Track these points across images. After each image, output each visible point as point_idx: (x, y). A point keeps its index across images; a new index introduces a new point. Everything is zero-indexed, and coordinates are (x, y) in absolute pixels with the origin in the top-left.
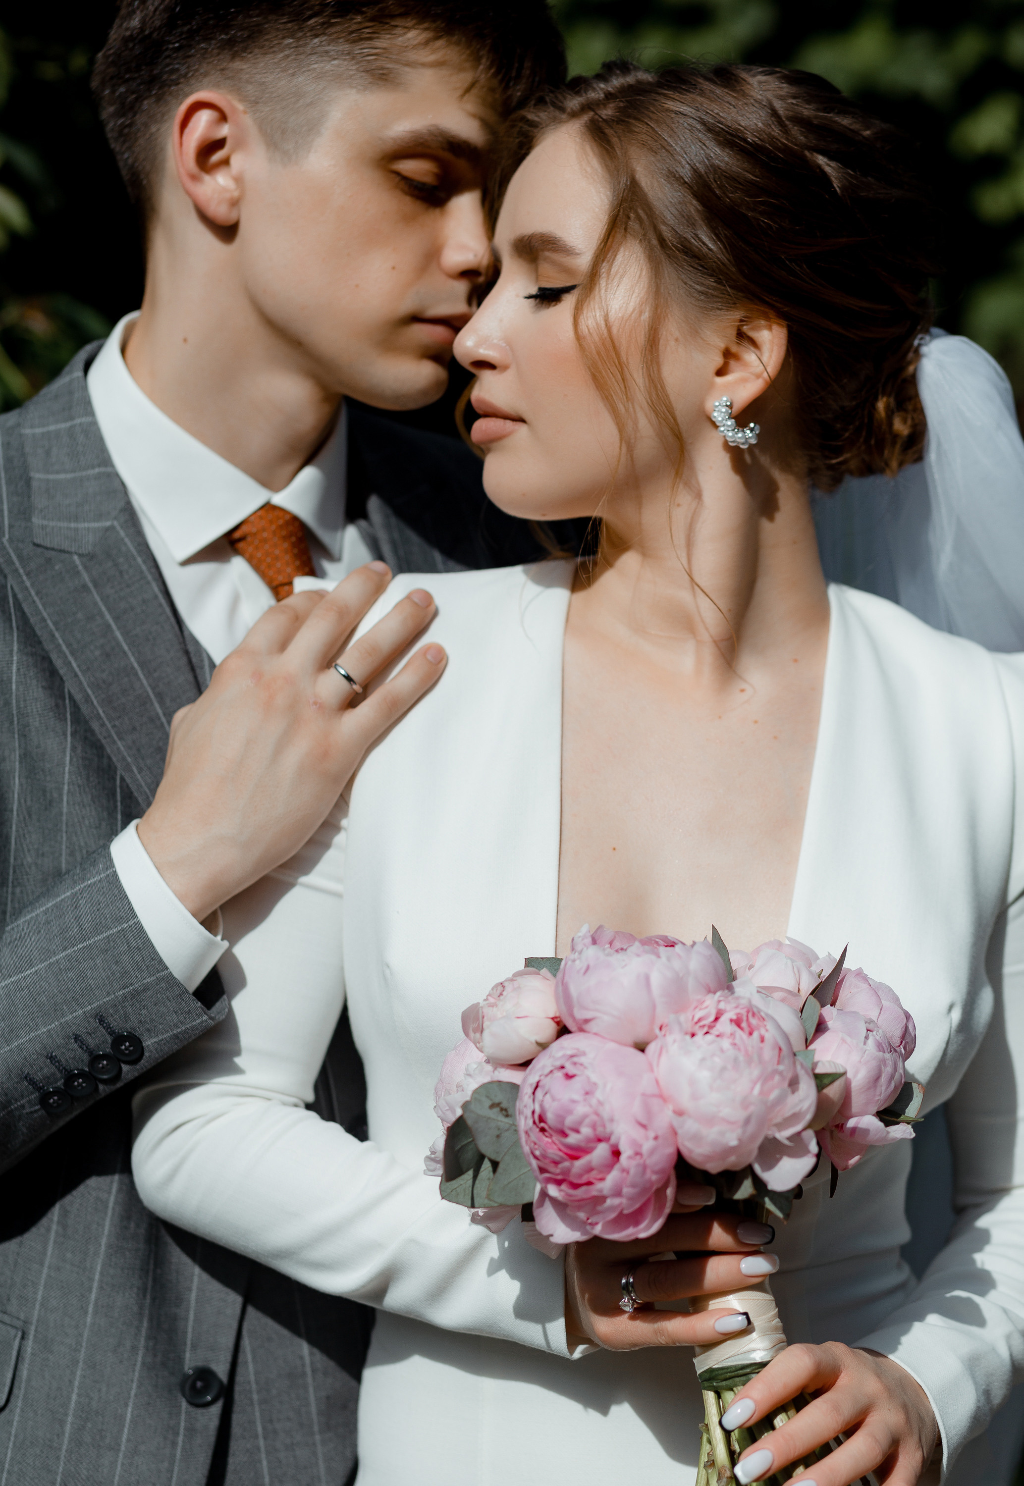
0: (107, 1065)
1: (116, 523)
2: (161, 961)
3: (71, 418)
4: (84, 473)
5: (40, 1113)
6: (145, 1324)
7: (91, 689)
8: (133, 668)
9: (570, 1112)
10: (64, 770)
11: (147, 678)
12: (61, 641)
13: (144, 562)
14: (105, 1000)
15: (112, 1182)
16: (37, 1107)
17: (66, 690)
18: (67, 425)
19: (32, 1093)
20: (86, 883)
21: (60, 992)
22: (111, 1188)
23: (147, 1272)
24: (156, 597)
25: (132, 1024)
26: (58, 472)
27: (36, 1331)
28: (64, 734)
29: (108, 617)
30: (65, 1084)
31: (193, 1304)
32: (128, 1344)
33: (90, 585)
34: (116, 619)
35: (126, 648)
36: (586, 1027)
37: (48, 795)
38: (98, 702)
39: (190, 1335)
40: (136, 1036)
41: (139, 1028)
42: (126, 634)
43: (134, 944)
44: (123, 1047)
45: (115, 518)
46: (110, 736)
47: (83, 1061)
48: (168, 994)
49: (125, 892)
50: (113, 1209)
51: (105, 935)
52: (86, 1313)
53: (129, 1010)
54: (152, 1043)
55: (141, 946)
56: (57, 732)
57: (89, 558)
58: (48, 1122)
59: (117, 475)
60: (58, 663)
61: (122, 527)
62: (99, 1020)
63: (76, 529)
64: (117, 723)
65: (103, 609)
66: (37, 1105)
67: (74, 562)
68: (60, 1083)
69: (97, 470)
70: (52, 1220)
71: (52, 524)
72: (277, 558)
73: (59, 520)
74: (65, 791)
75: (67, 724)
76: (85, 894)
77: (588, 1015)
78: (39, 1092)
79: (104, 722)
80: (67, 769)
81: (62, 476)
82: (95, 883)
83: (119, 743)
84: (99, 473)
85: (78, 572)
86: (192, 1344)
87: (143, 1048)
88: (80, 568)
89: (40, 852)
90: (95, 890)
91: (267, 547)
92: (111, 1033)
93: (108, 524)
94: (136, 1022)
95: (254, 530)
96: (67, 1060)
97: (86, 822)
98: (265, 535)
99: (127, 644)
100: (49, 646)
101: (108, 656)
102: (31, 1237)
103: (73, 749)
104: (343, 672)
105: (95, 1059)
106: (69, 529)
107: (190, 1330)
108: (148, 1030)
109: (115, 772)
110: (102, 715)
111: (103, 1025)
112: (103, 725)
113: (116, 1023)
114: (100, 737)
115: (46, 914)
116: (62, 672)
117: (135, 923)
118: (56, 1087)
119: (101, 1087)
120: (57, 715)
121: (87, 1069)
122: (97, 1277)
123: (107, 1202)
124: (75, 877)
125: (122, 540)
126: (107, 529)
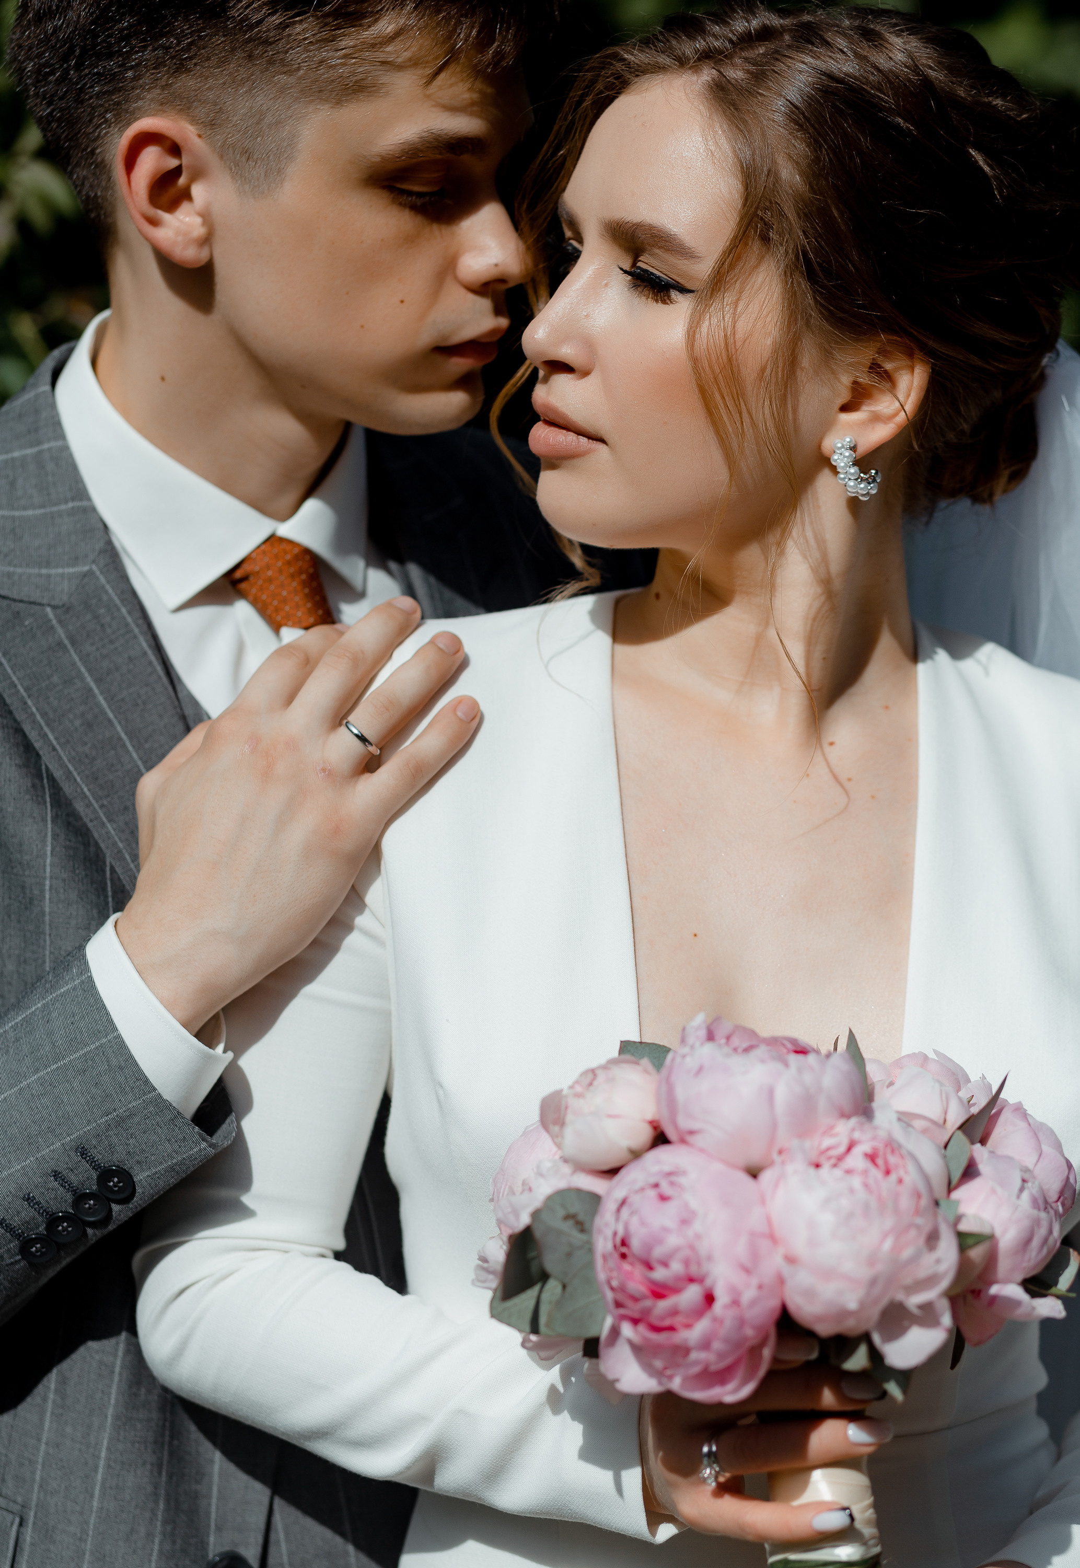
0: (95, 1205)
1: (94, 567)
2: (147, 1081)
3: (39, 443)
4: (55, 509)
5: (22, 1264)
6: (162, 1506)
7: (73, 765)
8: (120, 739)
9: (660, 1241)
10: (45, 862)
11: (137, 749)
12: (34, 710)
13: (129, 613)
14: (85, 1130)
15: (117, 1343)
16: (19, 1257)
17: (43, 767)
18: (34, 450)
19: (10, 1241)
20: (59, 992)
21: (33, 1122)
22: (117, 1350)
23: (163, 1445)
24: (145, 653)
25: (117, 1156)
26: (25, 508)
27: (35, 1517)
28: (44, 820)
29: (89, 679)
30: (47, 1229)
31: (216, 1478)
32: (142, 1531)
33: (66, 642)
34: (98, 681)
35: (111, 715)
36: (690, 1139)
37: (28, 891)
38: (81, 779)
39: (213, 1516)
40: (125, 1170)
41: (128, 1160)
42: (110, 699)
43: (114, 1062)
44: (111, 1184)
45: (94, 562)
46: (97, 818)
47: (66, 1201)
48: (158, 1119)
49: (102, 1001)
50: (120, 1374)
51: (81, 1052)
52: (92, 1496)
53: (115, 1140)
54: (144, 1178)
55: (123, 1065)
56: (34, 818)
57: (64, 609)
58: (33, 1273)
59: (94, 509)
60: (32, 735)
61: (102, 572)
62: (81, 1153)
63: (49, 576)
64: (105, 803)
65: (83, 670)
66: (18, 1255)
67: (46, 615)
68: (42, 1229)
69: (70, 505)
70: (48, 1388)
71: (19, 570)
72: (285, 601)
73: (28, 566)
74: (47, 887)
75: (46, 808)
76: (57, 1005)
77: (694, 1126)
78: (18, 1239)
79: (90, 802)
80: (48, 861)
81: (30, 512)
82: (68, 991)
83: (109, 825)
84: (73, 508)
85: (52, 627)
86: (216, 1525)
87: (134, 1182)
88: (54, 622)
89: (22, 959)
90: (68, 1000)
91: (272, 587)
92: (95, 1166)
93: (86, 568)
94: (124, 1153)
95: (257, 568)
96: (47, 1201)
97: (73, 922)
98: (270, 573)
99: (112, 711)
100: (20, 716)
101: (90, 726)
102: (26, 1409)
103: (55, 837)
104: (356, 731)
105: (80, 1198)
106: (40, 575)
107: (213, 1509)
108: (138, 1162)
109: (104, 863)
110: (88, 793)
111: (85, 1158)
112: (89, 805)
113: (103, 1157)
114: (86, 820)
115: (15, 1030)
116: (37, 745)
117: (115, 1038)
118: (37, 1234)
119: (90, 1231)
120: (34, 798)
121: (71, 1211)
122: (103, 1454)
123: (113, 1365)
124: (47, 985)
125: (103, 587)
126: (85, 575)
